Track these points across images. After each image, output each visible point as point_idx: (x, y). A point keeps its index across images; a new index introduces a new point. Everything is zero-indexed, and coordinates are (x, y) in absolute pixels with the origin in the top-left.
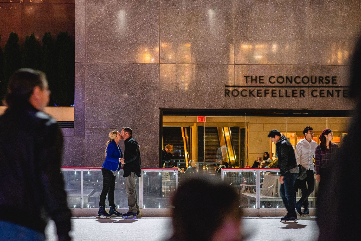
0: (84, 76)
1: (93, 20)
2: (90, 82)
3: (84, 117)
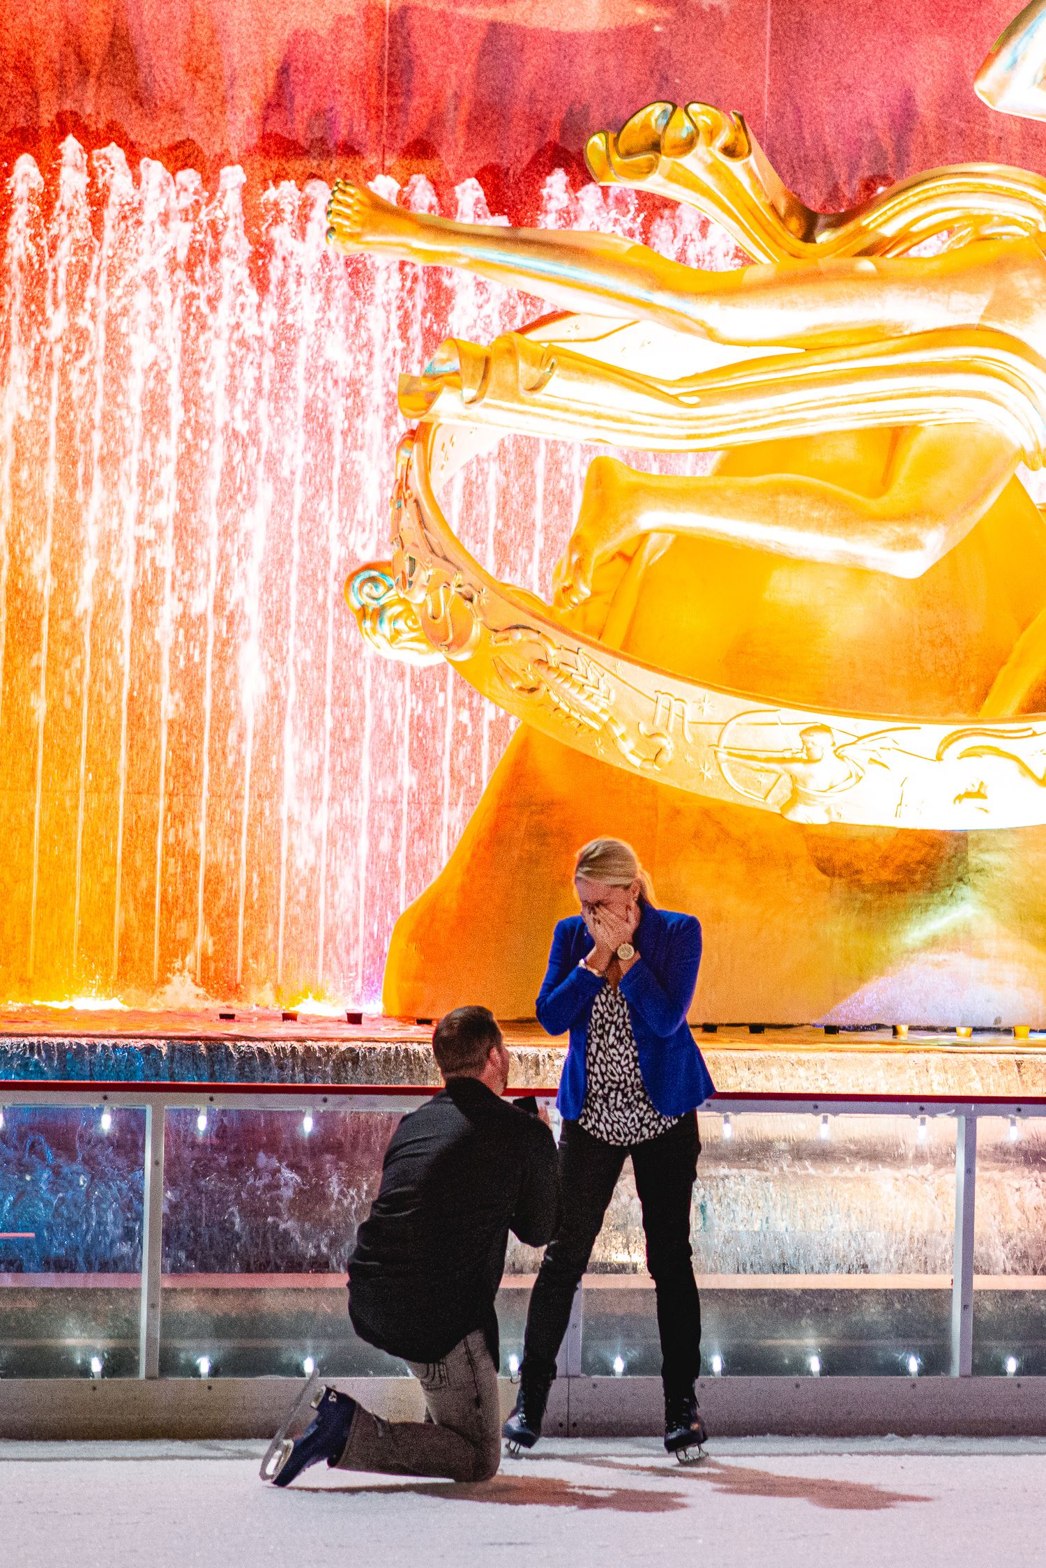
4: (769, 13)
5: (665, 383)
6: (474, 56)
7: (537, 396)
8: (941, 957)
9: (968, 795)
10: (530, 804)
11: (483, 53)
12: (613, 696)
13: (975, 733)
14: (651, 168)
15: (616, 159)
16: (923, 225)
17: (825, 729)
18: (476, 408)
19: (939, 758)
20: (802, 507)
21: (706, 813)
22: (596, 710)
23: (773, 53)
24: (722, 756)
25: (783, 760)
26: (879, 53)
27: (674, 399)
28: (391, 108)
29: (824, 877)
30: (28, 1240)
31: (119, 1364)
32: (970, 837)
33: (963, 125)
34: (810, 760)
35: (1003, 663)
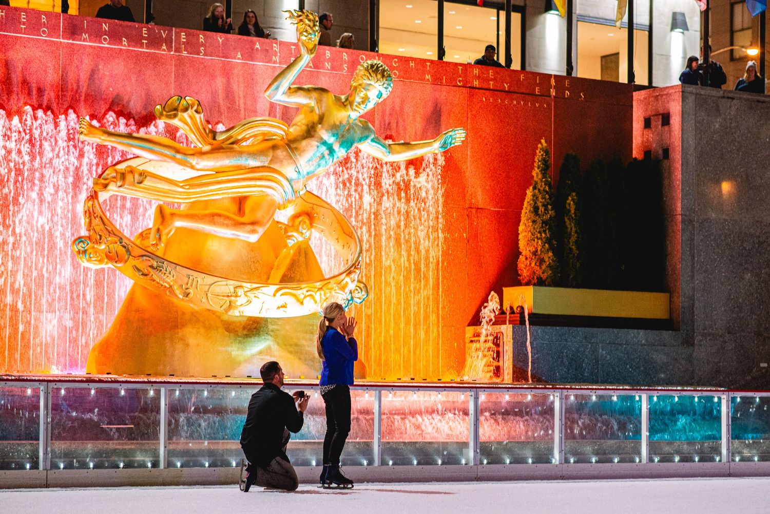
0: (693, 240)
1: (705, 142)
2: (701, 250)
3: (693, 313)
4: (173, 70)
5: (178, 182)
6: (87, 80)
7: (141, 185)
8: (263, 357)
9: (282, 307)
10: (138, 311)
11: (90, 79)
12: (175, 277)
13: (285, 288)
14: (175, 116)
15: (164, 113)
16: (248, 136)
17: (241, 287)
18: (121, 189)
19: (274, 295)
20: (222, 220)
21: (192, 314)
22: (169, 281)
23: (175, 82)
24: (209, 295)
25: (228, 296)
26: (205, 83)
27: (182, 187)
28: (62, 95)
29: (227, 333)
30: (132, 428)
31: (155, 464)
32: (269, 320)
33: (230, 105)
34: (236, 296)
35: (272, 269)
